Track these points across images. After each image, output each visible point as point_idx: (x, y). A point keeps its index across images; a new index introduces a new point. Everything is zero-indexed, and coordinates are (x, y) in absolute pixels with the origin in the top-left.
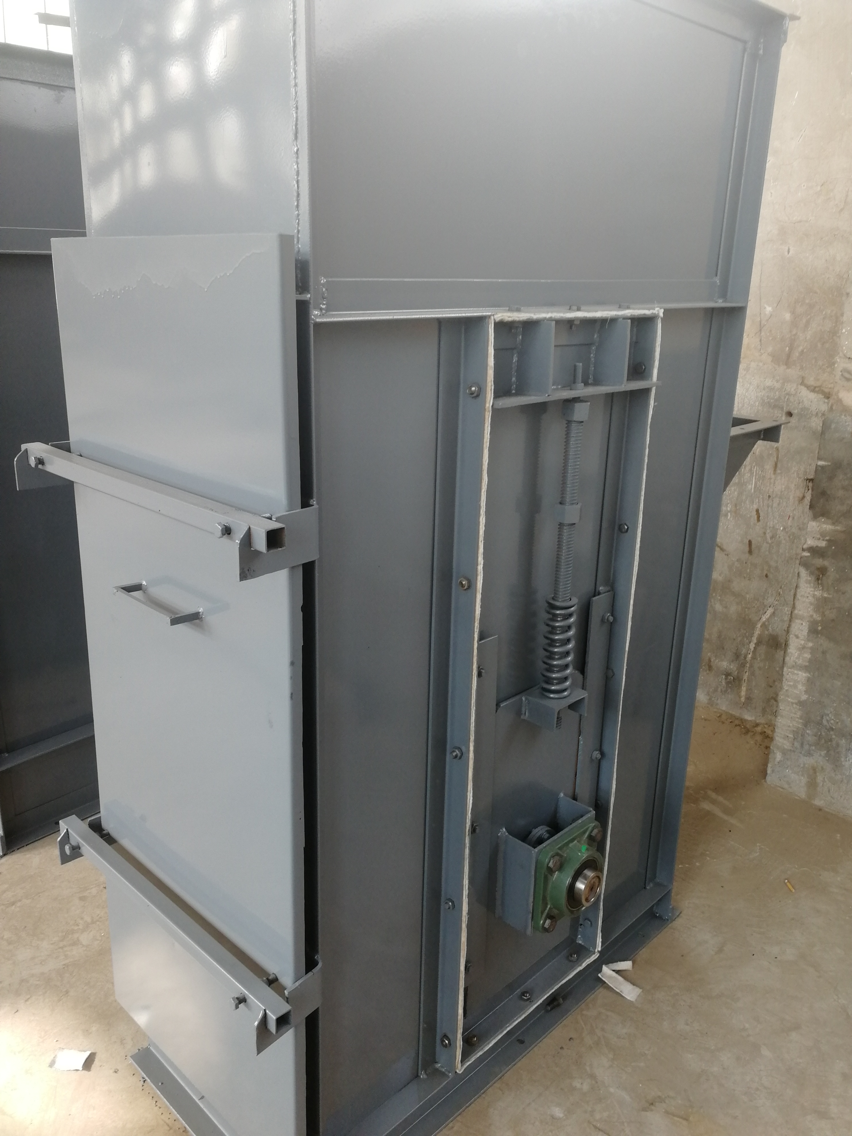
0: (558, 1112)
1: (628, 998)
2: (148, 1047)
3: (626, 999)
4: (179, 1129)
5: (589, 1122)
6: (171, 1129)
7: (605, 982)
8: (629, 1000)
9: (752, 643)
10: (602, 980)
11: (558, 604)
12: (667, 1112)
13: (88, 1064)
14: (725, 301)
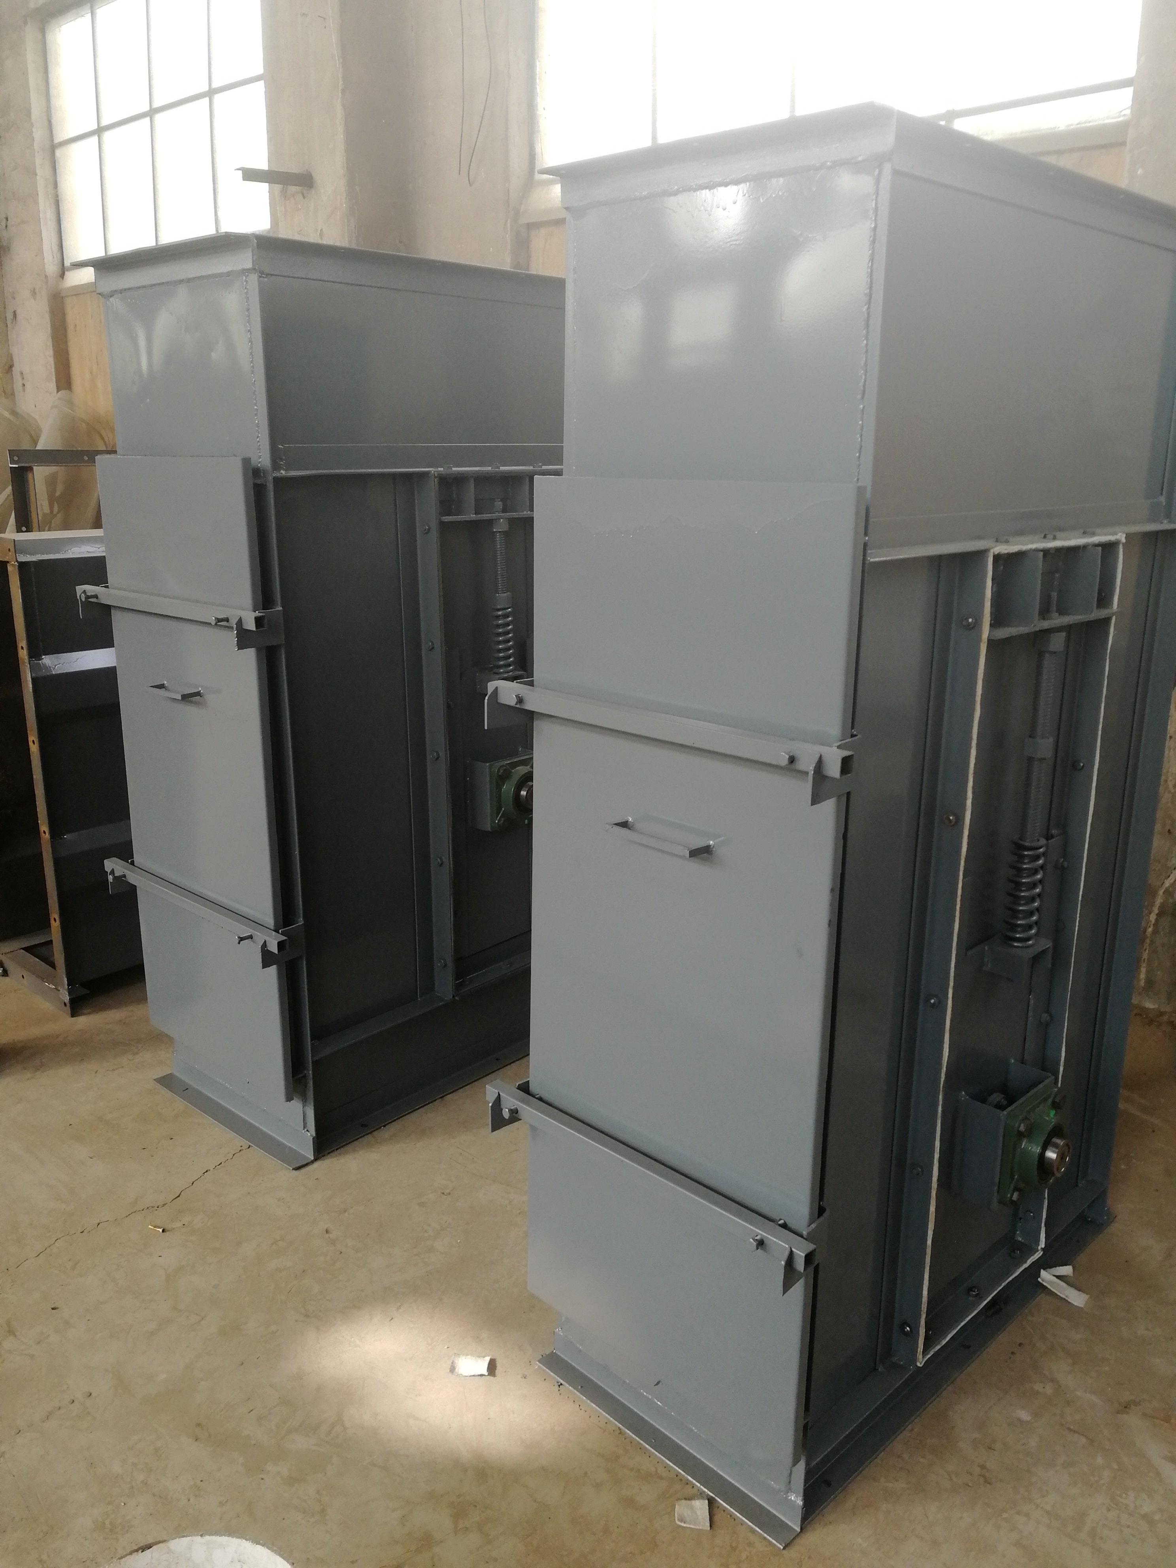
0: (1024, 1415)
1: (1076, 1304)
2: (553, 1351)
3: (1073, 1304)
4: (614, 1431)
5: (1062, 1425)
6: (605, 1431)
7: (1046, 1288)
8: (1076, 1306)
9: (1152, 914)
10: (1043, 1285)
11: (1027, 844)
12: (1145, 1415)
13: (492, 1367)
14: (1170, 522)
